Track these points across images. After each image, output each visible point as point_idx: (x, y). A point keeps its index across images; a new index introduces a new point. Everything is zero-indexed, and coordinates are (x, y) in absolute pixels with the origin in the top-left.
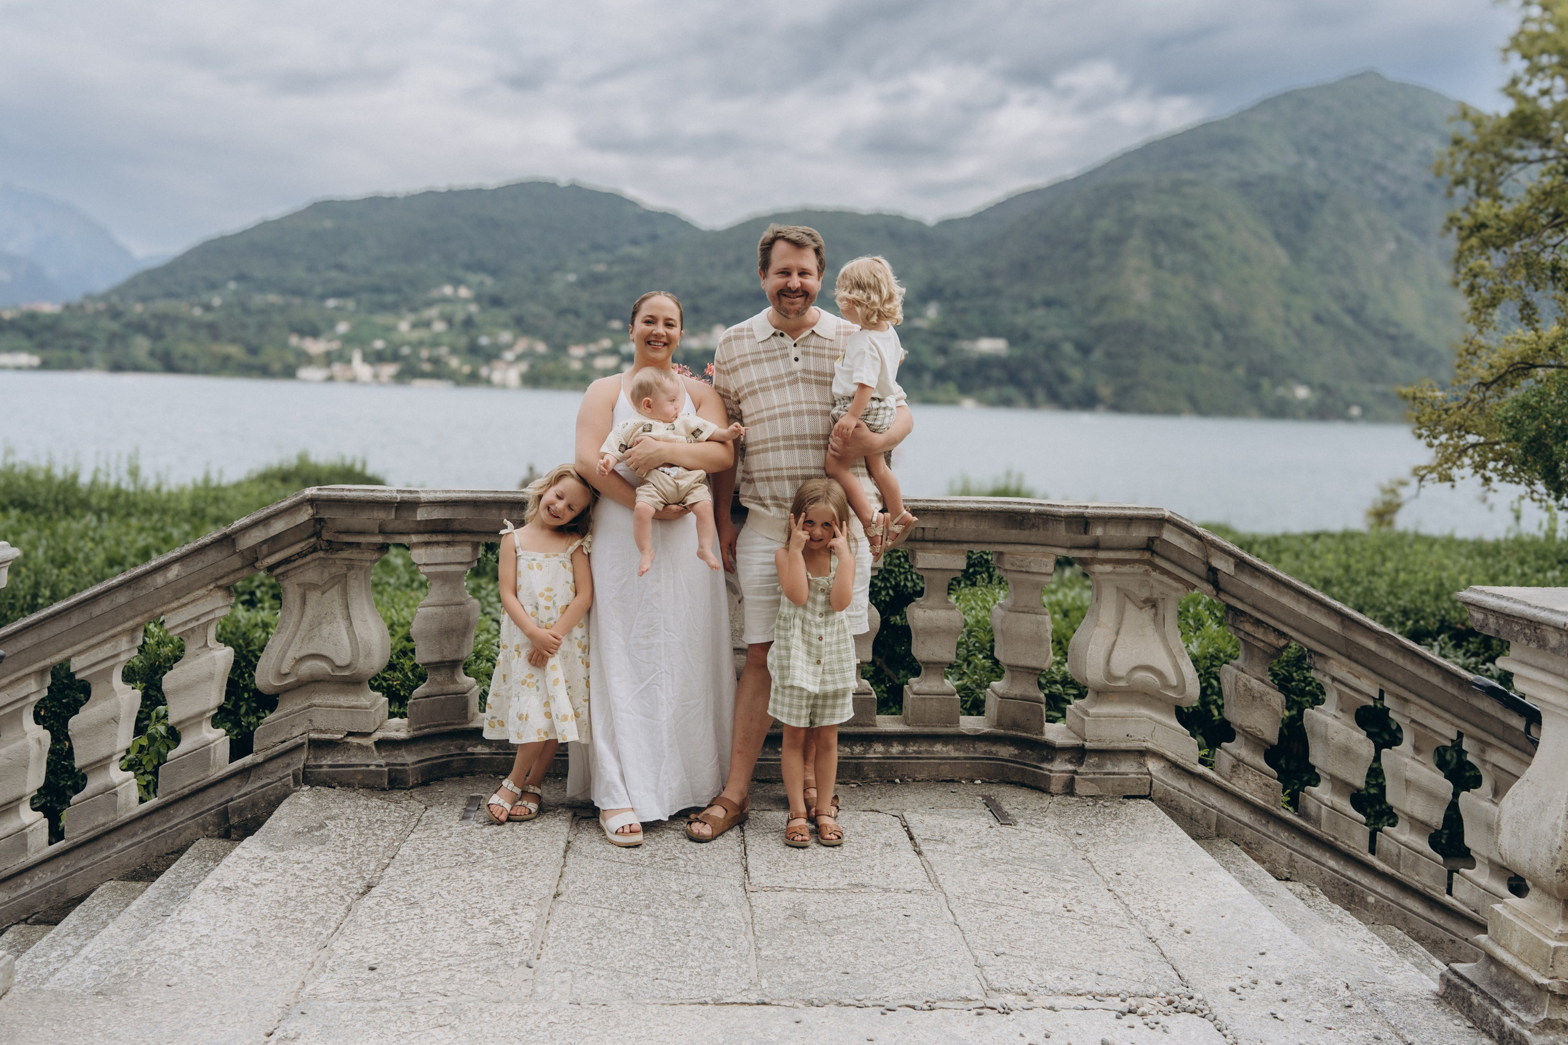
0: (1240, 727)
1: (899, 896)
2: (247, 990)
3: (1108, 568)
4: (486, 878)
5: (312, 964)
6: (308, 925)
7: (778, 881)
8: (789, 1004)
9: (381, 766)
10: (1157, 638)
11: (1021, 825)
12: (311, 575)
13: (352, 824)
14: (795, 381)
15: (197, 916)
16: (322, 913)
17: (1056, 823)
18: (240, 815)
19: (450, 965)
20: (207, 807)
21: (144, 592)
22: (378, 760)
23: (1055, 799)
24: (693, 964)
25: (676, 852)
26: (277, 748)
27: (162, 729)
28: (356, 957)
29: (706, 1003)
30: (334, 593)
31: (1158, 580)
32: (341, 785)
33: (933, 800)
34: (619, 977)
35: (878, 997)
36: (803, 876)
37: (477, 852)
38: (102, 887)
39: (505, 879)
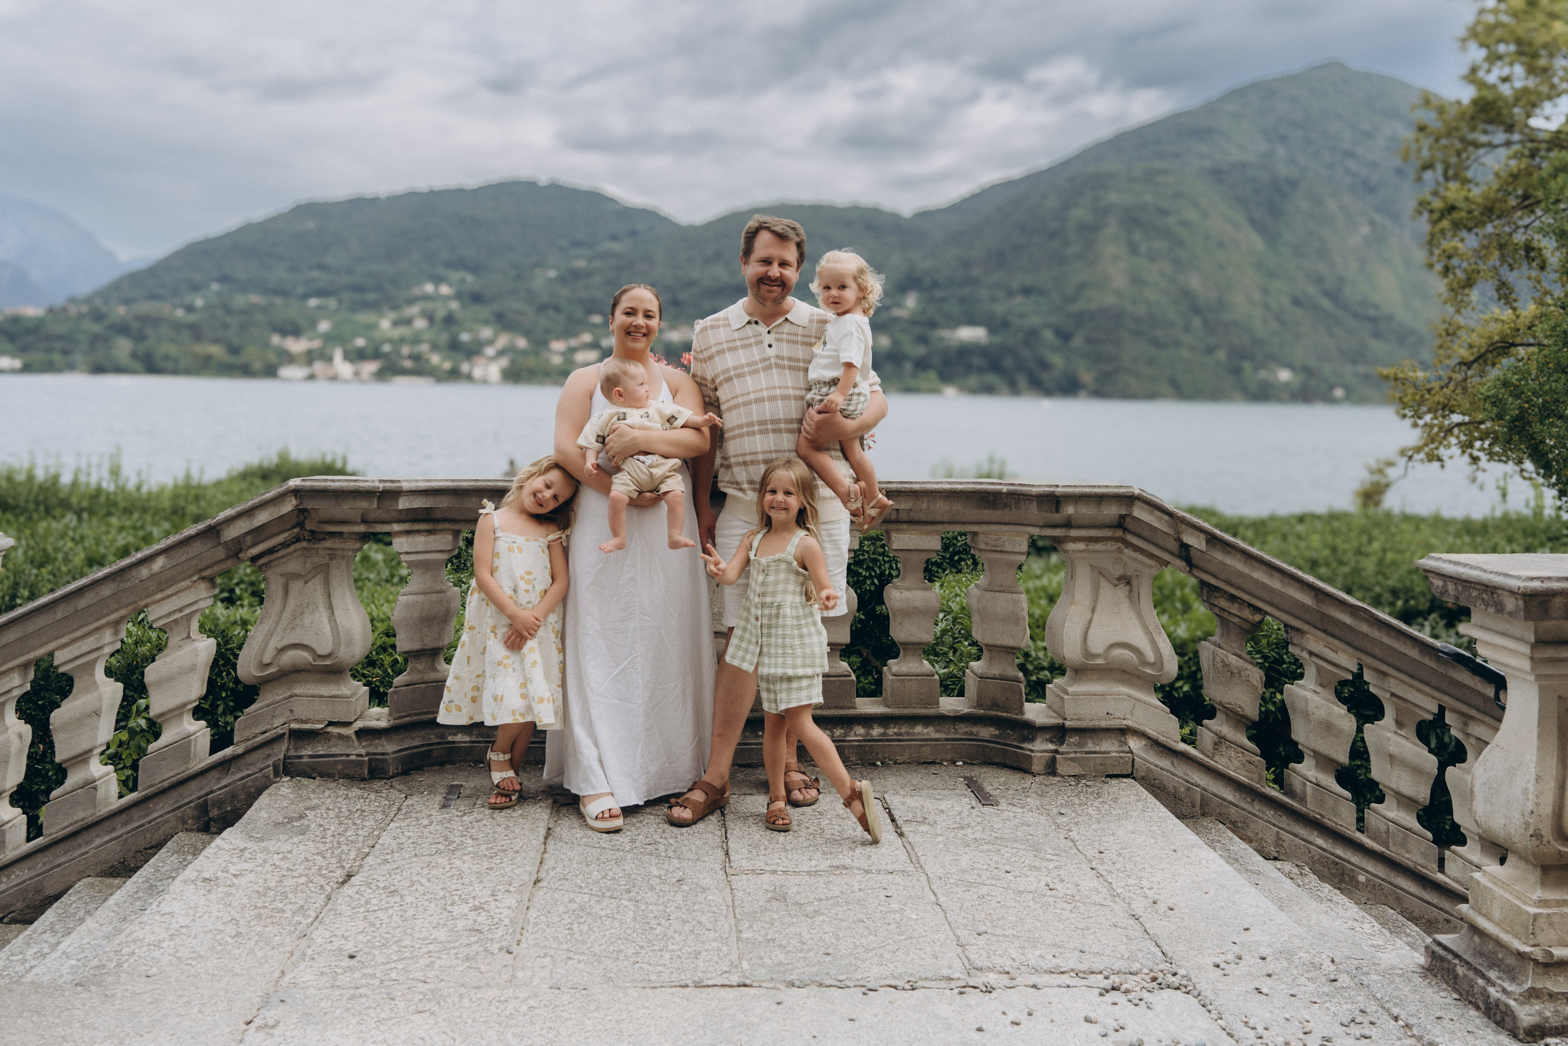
0: (1220, 703)
1: (880, 877)
2: (225, 980)
3: (1081, 546)
4: (466, 866)
5: (292, 953)
6: (288, 914)
7: (759, 865)
8: (769, 985)
9: (361, 756)
10: (1132, 614)
11: (1003, 805)
12: (294, 565)
13: (332, 814)
14: (769, 367)
15: (176, 907)
16: (302, 903)
17: (1038, 803)
18: (219, 808)
19: (429, 952)
20: (186, 801)
21: (129, 585)
22: (358, 750)
23: (1037, 779)
24: (675, 947)
25: (656, 837)
26: (257, 739)
27: (143, 722)
28: (335, 945)
29: (687, 986)
30: (316, 583)
31: (1131, 558)
32: (322, 775)
33: (915, 782)
34: (599, 961)
35: (860, 977)
36: (784, 859)
37: (458, 840)
38: (80, 883)
39: (486, 865)
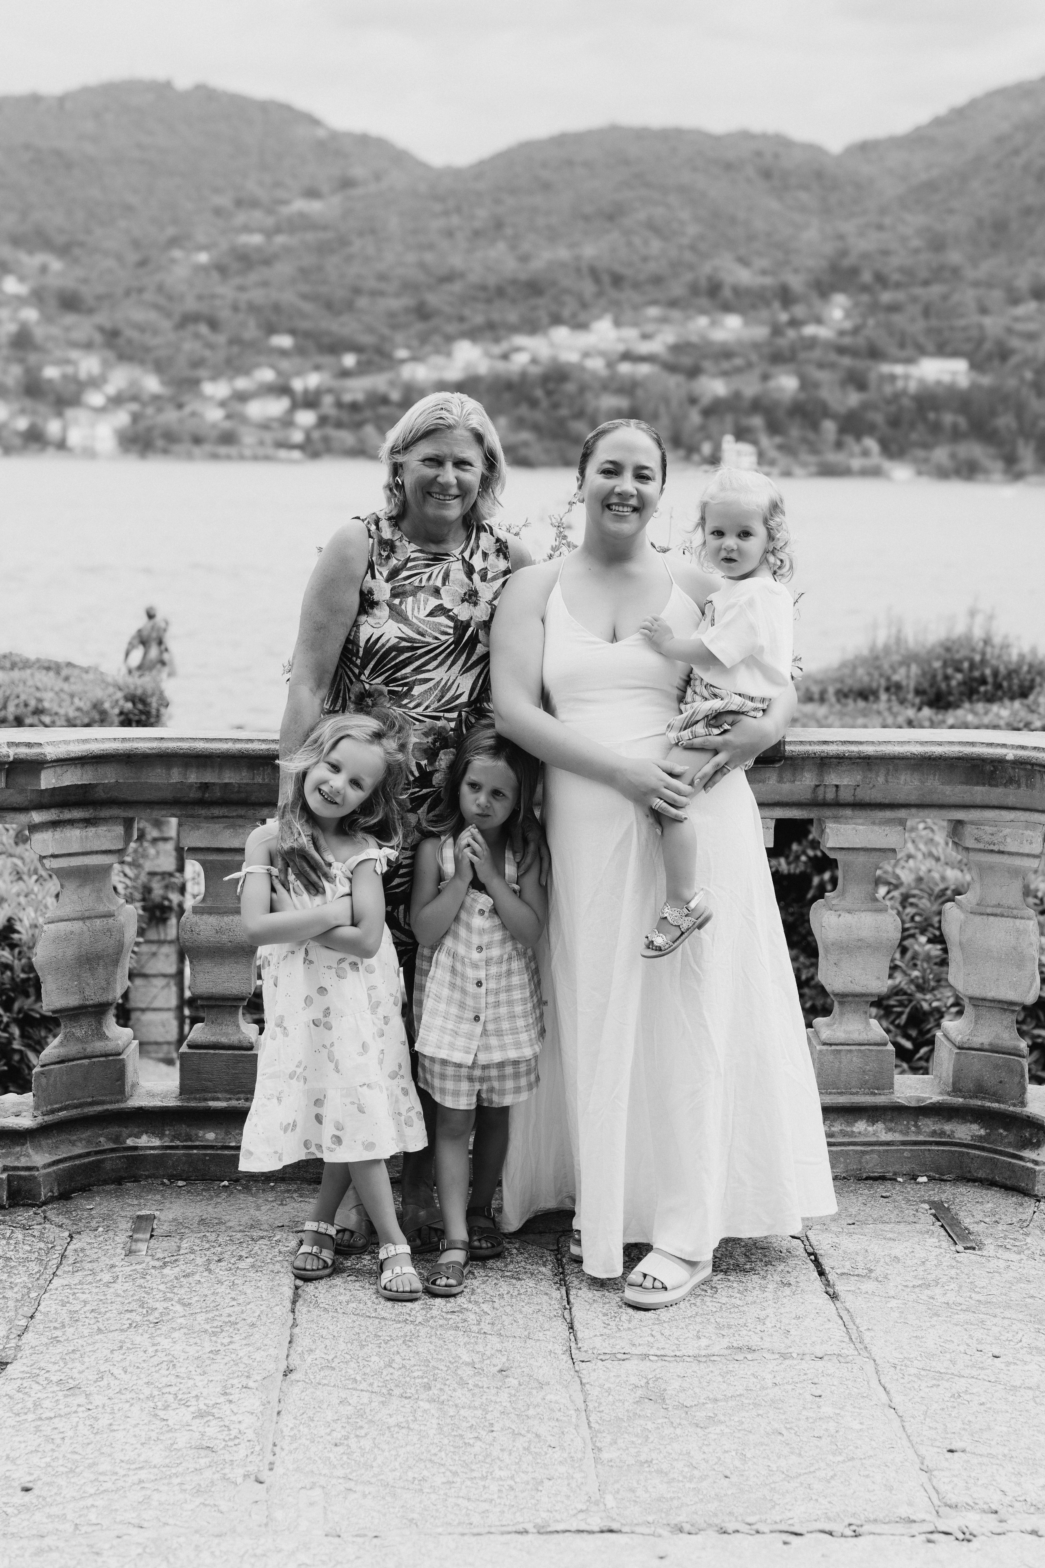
1: (804, 1365)
4: (178, 1347)
7: (622, 1345)
8: (647, 1531)
11: (989, 1250)
17: (1043, 1244)
19: (141, 1481)
24: (503, 1474)
29: (527, 1532)
33: (853, 1211)
34: (394, 1495)
35: (778, 1519)
36: (658, 1336)
37: (160, 1306)
39: (208, 1346)
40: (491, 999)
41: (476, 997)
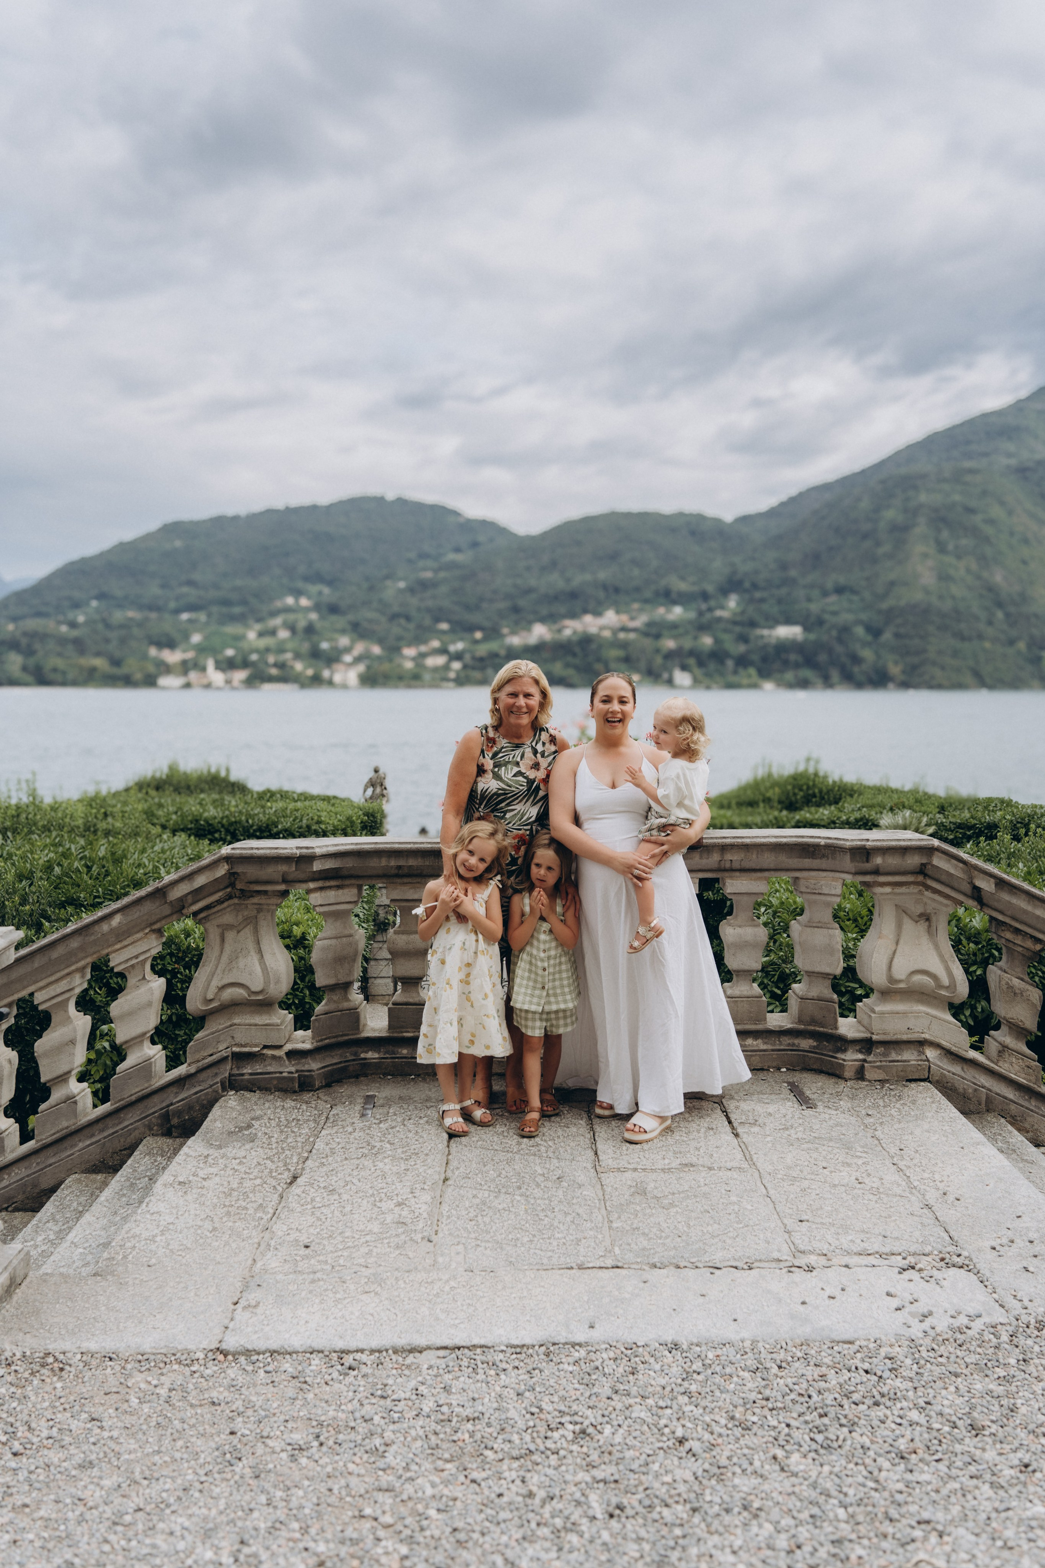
0: (1004, 1018)
1: (721, 1173)
2: (211, 1267)
3: (888, 889)
4: (387, 1167)
5: (259, 1244)
6: (251, 1211)
7: (623, 1163)
8: (637, 1267)
9: (292, 1072)
10: (931, 946)
11: (820, 1108)
12: (228, 918)
13: (273, 1123)
15: (161, 1207)
16: (261, 1201)
17: (849, 1105)
18: (179, 1117)
19: (367, 1242)
20: (151, 1111)
21: (93, 938)
22: (289, 1068)
23: (849, 1083)
24: (560, 1236)
26: (206, 1061)
27: (109, 1047)
28: (291, 1238)
29: (572, 1268)
30: (247, 932)
31: (930, 898)
32: (261, 1089)
34: (501, 1248)
35: (708, 1259)
36: (642, 1158)
37: (378, 1145)
38: (69, 1179)
39: (403, 1167)
40: (551, 977)
41: (543, 977)
